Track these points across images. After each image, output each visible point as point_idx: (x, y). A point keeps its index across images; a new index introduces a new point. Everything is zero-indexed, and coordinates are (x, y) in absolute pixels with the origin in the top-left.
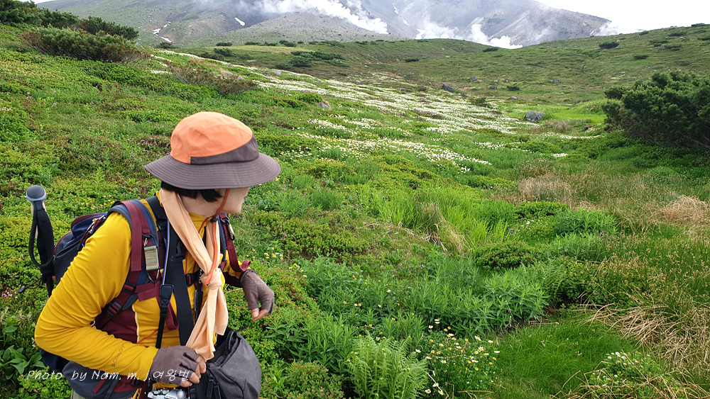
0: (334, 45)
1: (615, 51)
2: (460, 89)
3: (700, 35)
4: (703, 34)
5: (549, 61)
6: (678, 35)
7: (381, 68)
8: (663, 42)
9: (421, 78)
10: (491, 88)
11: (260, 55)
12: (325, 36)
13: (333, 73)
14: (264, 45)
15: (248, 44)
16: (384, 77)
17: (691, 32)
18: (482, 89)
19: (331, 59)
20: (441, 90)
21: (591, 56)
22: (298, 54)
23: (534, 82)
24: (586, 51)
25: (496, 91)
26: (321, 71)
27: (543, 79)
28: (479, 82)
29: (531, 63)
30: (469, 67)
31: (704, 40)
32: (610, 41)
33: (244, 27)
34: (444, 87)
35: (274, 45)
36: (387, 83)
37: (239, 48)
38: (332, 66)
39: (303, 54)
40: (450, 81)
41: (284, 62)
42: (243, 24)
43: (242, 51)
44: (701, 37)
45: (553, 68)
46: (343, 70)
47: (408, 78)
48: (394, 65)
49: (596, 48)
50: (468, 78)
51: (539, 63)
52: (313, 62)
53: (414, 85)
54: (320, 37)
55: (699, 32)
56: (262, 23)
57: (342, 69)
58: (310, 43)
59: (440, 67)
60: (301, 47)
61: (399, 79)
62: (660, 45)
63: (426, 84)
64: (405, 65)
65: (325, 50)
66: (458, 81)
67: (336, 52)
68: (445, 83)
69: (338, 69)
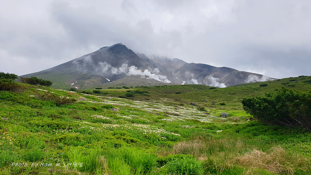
0: (146, 88)
1: (267, 87)
2: (199, 105)
3: (303, 81)
5: (238, 92)
6: (294, 81)
7: (165, 96)
8: (287, 84)
9: (182, 100)
10: (213, 104)
11: (113, 92)
12: (143, 84)
13: (143, 99)
14: (116, 88)
15: (109, 88)
16: (166, 100)
17: (299, 79)
18: (209, 105)
19: (143, 93)
20: (190, 105)
21: (256, 90)
22: (129, 91)
23: (232, 101)
24: (254, 88)
25: (215, 105)
26: (138, 98)
27: (236, 100)
28: (207, 102)
29: (230, 93)
30: (203, 96)
32: (264, 84)
33: (109, 82)
35: (120, 88)
36: (166, 102)
37: (105, 90)
38: (143, 96)
39: (131, 91)
40: (195, 101)
41: (123, 95)
42: (109, 80)
43: (106, 91)
45: (240, 95)
46: (148, 98)
47: (176, 100)
48: (171, 95)
49: (258, 86)
50: (203, 100)
51: (234, 93)
52: (135, 94)
53: (178, 103)
54: (141, 85)
55: (302, 79)
56: (117, 80)
58: (136, 87)
59: (190, 96)
60: (132, 89)
61: (172, 101)
63: (184, 103)
64: (175, 95)
65: (141, 90)
66: (198, 101)
67: (146, 90)
68: (192, 102)
69: (146, 97)
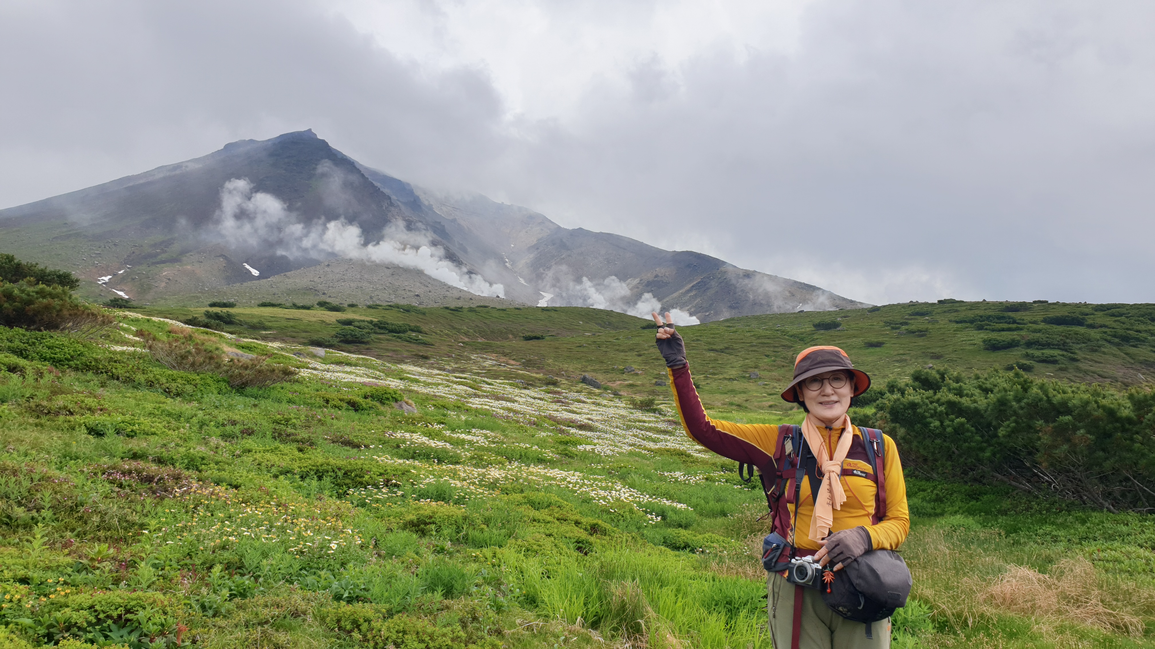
0: (408, 311)
1: (837, 333)
2: (610, 384)
3: (952, 316)
4: (955, 314)
5: (742, 345)
6: (922, 314)
7: (485, 349)
8: (902, 324)
9: (549, 365)
10: (657, 384)
11: (285, 323)
12: (393, 297)
13: (406, 354)
14: (291, 308)
15: (264, 305)
16: (490, 362)
17: (939, 310)
18: (643, 385)
19: (404, 332)
20: (581, 385)
21: (802, 340)
22: (349, 323)
23: (721, 377)
24: (795, 332)
25: (664, 388)
26: (387, 350)
27: (733, 373)
28: (637, 374)
29: (714, 347)
30: (623, 351)
31: (957, 322)
32: (828, 320)
33: (258, 278)
34: (584, 380)
35: (308, 308)
36: (496, 371)
37: (247, 311)
38: (405, 343)
39: (357, 324)
40: (594, 371)
41: (325, 335)
42: (255, 273)
43: (253, 316)
44: (953, 319)
45: (747, 356)
46: (422, 350)
47: (528, 364)
48: (506, 343)
49: (808, 328)
50: (621, 367)
51: (727, 348)
52: (373, 336)
53: (538, 376)
54: (384, 297)
55: (949, 311)
56: (288, 274)
57: (421, 347)
58: (369, 307)
59: (578, 349)
60: (354, 312)
61: (513, 366)
62: (898, 328)
63: (557, 375)
64: (523, 344)
65: (394, 319)
66: (606, 372)
67: (412, 321)
68: (588, 375)
69: (415, 348)
